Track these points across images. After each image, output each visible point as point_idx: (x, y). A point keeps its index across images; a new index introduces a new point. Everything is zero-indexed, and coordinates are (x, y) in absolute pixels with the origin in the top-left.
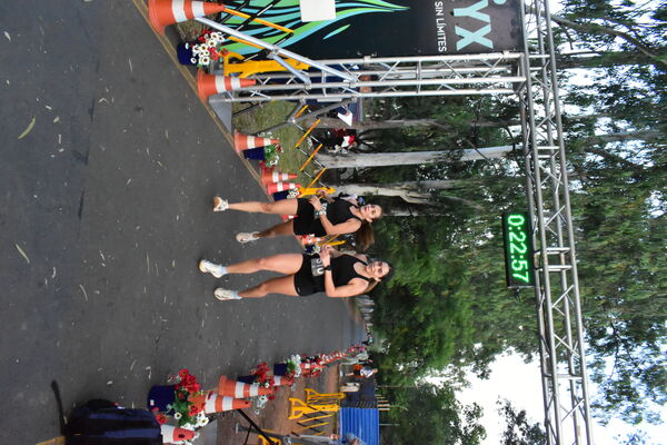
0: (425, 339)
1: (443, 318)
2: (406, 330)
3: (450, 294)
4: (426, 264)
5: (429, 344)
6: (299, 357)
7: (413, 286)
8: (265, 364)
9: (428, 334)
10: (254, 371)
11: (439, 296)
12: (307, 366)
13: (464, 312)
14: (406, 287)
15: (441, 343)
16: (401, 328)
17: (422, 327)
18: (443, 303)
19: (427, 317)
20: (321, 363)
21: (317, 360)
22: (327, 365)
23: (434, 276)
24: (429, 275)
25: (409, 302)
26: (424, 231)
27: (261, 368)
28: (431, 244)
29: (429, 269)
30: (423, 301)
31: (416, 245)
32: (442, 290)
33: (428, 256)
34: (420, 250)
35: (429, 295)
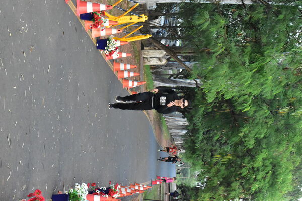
0: (254, 170)
1: (279, 143)
2: (229, 157)
3: (291, 111)
4: (260, 71)
5: (259, 177)
6: (85, 187)
7: (241, 99)
8: (39, 192)
9: (258, 164)
11: (275, 113)
12: (97, 199)
14: (230, 102)
15: (275, 175)
16: (223, 157)
17: (250, 154)
18: (283, 122)
19: (258, 141)
20: (116, 196)
21: (109, 192)
22: (123, 199)
23: (270, 90)
24: (262, 85)
25: (235, 120)
26: (260, 26)
27: (35, 197)
28: (268, 44)
29: (264, 77)
30: (254, 119)
31: (248, 44)
32: (280, 106)
33: (264, 60)
34: (253, 52)
35: (261, 112)
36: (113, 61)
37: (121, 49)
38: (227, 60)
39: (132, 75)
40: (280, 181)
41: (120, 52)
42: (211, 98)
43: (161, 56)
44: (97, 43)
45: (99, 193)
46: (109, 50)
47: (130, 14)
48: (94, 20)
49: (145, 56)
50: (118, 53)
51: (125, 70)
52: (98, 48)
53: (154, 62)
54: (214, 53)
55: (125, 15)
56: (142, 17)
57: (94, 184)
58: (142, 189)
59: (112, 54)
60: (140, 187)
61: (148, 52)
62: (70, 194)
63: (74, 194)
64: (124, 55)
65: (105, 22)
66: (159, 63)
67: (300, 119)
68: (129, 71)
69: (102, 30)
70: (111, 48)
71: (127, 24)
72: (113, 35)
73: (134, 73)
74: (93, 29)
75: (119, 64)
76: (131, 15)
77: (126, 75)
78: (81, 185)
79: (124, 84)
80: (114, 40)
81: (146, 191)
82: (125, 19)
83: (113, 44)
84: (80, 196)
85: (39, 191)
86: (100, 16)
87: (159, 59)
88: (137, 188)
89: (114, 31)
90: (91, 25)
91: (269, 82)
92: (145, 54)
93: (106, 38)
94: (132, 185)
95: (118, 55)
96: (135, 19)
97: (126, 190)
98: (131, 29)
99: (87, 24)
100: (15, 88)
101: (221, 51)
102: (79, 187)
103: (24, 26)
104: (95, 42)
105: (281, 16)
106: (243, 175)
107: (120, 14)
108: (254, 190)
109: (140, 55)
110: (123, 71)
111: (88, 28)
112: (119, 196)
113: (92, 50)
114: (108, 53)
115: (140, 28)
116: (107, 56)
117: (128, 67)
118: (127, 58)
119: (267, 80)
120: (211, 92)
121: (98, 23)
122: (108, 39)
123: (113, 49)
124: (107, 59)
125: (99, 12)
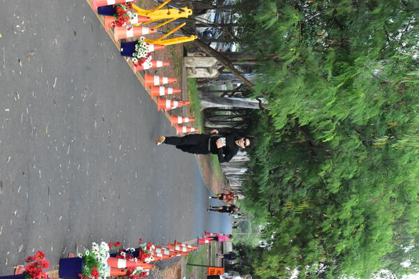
0: (340, 224)
1: (375, 186)
2: (305, 205)
4: (348, 85)
5: (347, 233)
6: (105, 247)
7: (323, 124)
9: (345, 214)
10: (21, 269)
11: (368, 144)
12: (122, 264)
13: (412, 175)
14: (307, 129)
15: (368, 230)
16: (297, 205)
17: (335, 201)
18: (379, 156)
19: (345, 184)
20: (148, 260)
21: (138, 254)
22: (159, 264)
23: (361, 112)
24: (351, 106)
25: (314, 154)
26: (347, 23)
27: (35, 261)
28: (359, 48)
29: (353, 93)
30: (339, 153)
31: (331, 49)
32: (376, 135)
33: (353, 71)
34: (338, 60)
35: (350, 143)
36: (143, 72)
37: (155, 56)
38: (302, 70)
39: (170, 91)
40: (376, 238)
41: (154, 60)
42: (280, 124)
43: (210, 65)
44: (122, 47)
45: (125, 256)
46: (138, 57)
47: (167, 7)
48: (117, 16)
49: (189, 66)
50: (152, 61)
51: (161, 85)
52: (123, 54)
53: (201, 74)
54: (284, 61)
55: (160, 9)
56: (184, 11)
57: (118, 243)
58: (184, 250)
59: (143, 62)
60: (181, 247)
61: (193, 60)
62: (84, 258)
63: (90, 257)
64: (159, 64)
65: (132, 18)
66: (208, 75)
67: (403, 152)
68: (166, 86)
69: (129, 29)
70: (142, 55)
71: (163, 21)
72: (144, 36)
73: (174, 88)
74: (116, 28)
75: (153, 76)
76: (169, 8)
77: (162, 92)
78: (99, 245)
79: (159, 104)
80: (145, 43)
81: (190, 252)
82: (160, 14)
83: (145, 49)
84: (99, 261)
85: (41, 253)
86: (125, 10)
87: (208, 69)
88: (178, 248)
89: (146, 31)
90: (113, 22)
91: (360, 101)
92: (188, 63)
93: (134, 40)
94: (172, 245)
95: (151, 63)
96: (175, 14)
97: (163, 251)
98: (169, 28)
99: (108, 21)
100: (8, 110)
101: (294, 58)
102: (97, 248)
103: (20, 24)
104: (118, 45)
105: (377, 11)
106: (324, 230)
107: (153, 7)
108: (340, 250)
109: (181, 64)
110: (158, 87)
111: (109, 26)
112: (153, 260)
113: (115, 57)
114: (137, 61)
115: (182, 26)
116: (135, 65)
117: (165, 81)
118: (164, 68)
119: (358, 98)
120: (280, 114)
121: (123, 20)
122: (137, 42)
123: (144, 56)
124: (135, 70)
125: (124, 4)
